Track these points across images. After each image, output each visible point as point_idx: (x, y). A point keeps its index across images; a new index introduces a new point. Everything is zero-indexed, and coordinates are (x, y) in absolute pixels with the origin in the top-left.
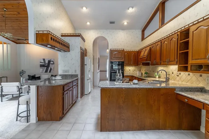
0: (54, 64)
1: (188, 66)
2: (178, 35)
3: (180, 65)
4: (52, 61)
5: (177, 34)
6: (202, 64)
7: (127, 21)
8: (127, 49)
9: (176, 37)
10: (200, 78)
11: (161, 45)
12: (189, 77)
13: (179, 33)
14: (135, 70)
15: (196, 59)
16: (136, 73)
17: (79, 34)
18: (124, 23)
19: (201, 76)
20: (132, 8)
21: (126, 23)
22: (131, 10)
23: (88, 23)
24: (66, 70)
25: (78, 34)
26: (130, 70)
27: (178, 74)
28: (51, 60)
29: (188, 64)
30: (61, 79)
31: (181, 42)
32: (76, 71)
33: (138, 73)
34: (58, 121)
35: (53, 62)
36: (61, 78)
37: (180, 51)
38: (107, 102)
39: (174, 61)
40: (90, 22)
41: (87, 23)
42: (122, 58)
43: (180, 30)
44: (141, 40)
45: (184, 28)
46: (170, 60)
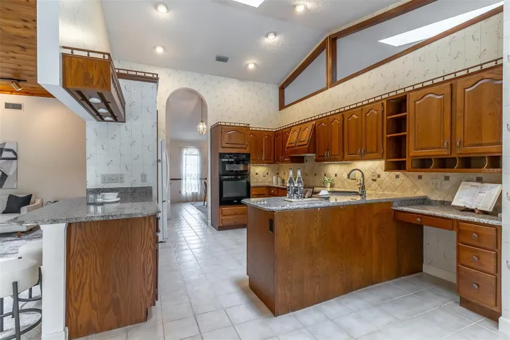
0: (16, 159)
1: (405, 161)
2: (383, 104)
3: (388, 160)
4: (8, 150)
5: (380, 102)
6: (432, 157)
7: (255, 61)
8: (255, 125)
9: (380, 109)
10: (419, 182)
11: (343, 121)
12: (398, 182)
13: (385, 102)
14: (268, 174)
15: (422, 149)
16: (270, 180)
17: (155, 76)
18: (248, 65)
19: (420, 177)
20: (275, 34)
21: (251, 66)
22: (271, 40)
23: (159, 50)
24: (113, 175)
25: (151, 75)
26: (257, 174)
27: (374, 178)
28: (6, 147)
29: (405, 157)
30: (117, 202)
31: (389, 117)
32: (144, 177)
33: (274, 181)
34: (141, 321)
35: (15, 153)
36: (119, 199)
37: (387, 134)
38: (288, 243)
39: (377, 152)
40: (164, 48)
41: (155, 47)
42: (244, 146)
43: (387, 96)
44: (278, 108)
45: (395, 93)
46: (368, 151)
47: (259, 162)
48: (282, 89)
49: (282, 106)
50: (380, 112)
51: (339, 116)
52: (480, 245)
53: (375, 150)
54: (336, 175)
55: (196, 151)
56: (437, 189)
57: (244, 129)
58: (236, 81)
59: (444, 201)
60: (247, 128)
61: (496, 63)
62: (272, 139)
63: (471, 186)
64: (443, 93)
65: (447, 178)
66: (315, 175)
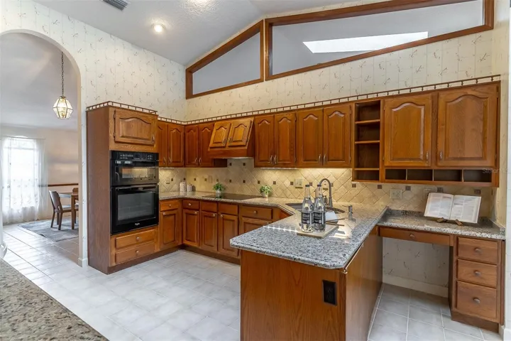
1: (378, 171)
2: (350, 107)
3: (356, 169)
9: (348, 112)
10: (378, 192)
11: (296, 121)
13: (353, 106)
14: (172, 180)
15: (399, 159)
16: (175, 187)
18: (152, 26)
21: (158, 29)
29: (379, 167)
31: (358, 122)
37: (356, 141)
39: (343, 160)
42: (149, 142)
43: (355, 99)
44: (185, 96)
45: (365, 97)
46: (331, 158)
47: (167, 165)
48: (190, 72)
49: (189, 94)
50: (348, 115)
51: (290, 116)
52: (482, 260)
53: (341, 157)
54: (274, 183)
55: (30, 143)
56: (399, 199)
57: (150, 117)
58: (128, 45)
59: (406, 211)
60: (153, 115)
61: (492, 80)
62: (182, 134)
63: (444, 197)
64: (424, 103)
65: (408, 189)
66: (244, 182)
